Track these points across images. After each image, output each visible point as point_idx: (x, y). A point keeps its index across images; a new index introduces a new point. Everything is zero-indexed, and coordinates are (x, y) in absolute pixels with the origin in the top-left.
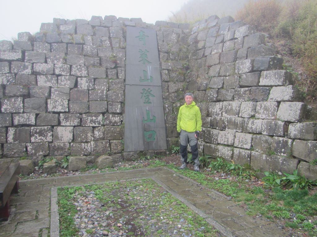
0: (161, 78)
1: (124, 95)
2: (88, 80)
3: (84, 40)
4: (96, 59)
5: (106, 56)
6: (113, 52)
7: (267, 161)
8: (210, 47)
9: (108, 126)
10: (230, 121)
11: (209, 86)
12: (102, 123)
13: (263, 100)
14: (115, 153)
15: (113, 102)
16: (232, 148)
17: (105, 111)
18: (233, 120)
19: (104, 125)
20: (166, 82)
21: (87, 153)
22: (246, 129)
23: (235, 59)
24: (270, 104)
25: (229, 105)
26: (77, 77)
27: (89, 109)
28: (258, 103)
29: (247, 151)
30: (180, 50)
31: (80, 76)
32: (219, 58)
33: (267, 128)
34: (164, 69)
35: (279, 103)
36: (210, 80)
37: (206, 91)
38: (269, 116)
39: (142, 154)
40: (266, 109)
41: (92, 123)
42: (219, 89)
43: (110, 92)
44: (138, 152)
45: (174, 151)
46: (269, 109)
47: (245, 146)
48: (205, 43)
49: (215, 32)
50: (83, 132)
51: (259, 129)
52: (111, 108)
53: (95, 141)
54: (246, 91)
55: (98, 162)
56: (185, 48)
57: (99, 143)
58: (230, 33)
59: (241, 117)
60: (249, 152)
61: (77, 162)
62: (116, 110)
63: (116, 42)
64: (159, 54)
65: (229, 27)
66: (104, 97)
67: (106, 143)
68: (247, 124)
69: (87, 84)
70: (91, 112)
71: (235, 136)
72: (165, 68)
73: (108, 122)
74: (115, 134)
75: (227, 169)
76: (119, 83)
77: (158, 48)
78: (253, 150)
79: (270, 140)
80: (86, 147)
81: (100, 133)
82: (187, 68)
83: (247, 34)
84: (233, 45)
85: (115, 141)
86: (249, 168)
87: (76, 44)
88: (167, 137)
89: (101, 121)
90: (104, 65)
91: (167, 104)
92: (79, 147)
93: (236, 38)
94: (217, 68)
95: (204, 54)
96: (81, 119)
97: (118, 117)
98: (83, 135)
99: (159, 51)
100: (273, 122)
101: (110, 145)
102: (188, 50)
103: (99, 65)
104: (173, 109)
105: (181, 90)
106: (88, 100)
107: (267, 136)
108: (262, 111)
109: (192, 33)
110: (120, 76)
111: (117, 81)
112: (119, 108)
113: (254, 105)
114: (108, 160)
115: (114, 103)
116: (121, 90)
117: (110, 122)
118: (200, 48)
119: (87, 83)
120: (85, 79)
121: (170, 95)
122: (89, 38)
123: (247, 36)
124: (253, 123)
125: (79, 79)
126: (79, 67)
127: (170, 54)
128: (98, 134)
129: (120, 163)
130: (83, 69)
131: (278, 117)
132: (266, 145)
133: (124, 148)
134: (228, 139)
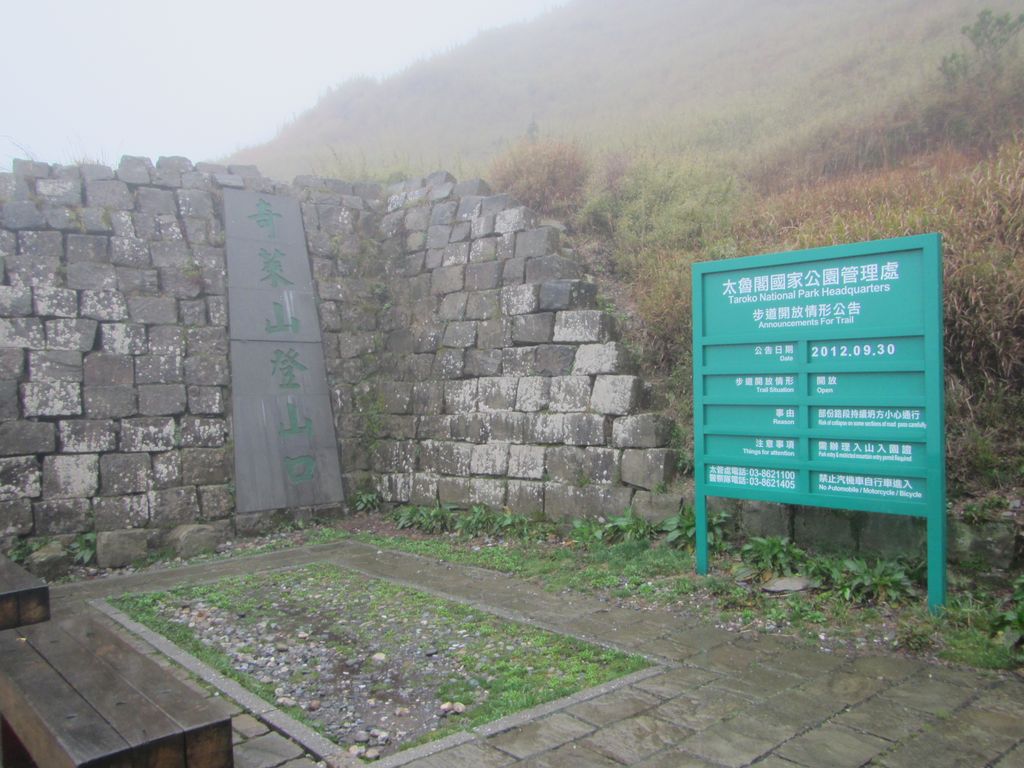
0: (320, 323)
1: (229, 367)
2: (131, 330)
3: (111, 224)
4: (148, 273)
5: (173, 266)
6: (192, 254)
7: (576, 497)
8: (438, 249)
9: (192, 449)
10: (496, 422)
11: (444, 342)
12: (173, 441)
13: (564, 372)
14: (214, 519)
15: (200, 386)
16: (503, 481)
17: (183, 409)
18: (503, 418)
19: (179, 448)
20: (333, 331)
21: (138, 521)
22: (533, 437)
23: (500, 282)
24: (576, 380)
25: (493, 385)
26: (101, 322)
27: (138, 408)
28: (554, 379)
29: (536, 484)
30: (363, 251)
31: (107, 318)
32: (462, 277)
33: (572, 432)
34: (325, 300)
35: (593, 377)
36: (446, 328)
37: (435, 354)
38: (575, 406)
39: (283, 517)
40: (569, 391)
41: (147, 444)
42: (466, 349)
43: (191, 359)
44: (272, 512)
45: (362, 506)
46: (575, 391)
47: (532, 474)
48: (426, 239)
49: (448, 214)
50: (126, 466)
51: (558, 433)
52: (198, 403)
53: (158, 489)
54: (527, 353)
55: (178, 540)
56: (373, 246)
57: (170, 495)
58: (483, 220)
59: (521, 411)
60: (541, 484)
61: (123, 543)
62: (211, 406)
63: (197, 230)
64: (311, 263)
65: (481, 206)
66: (177, 372)
67: (189, 493)
68: (534, 425)
69: (128, 341)
70: (145, 413)
71: (509, 453)
72: (327, 296)
73: (190, 438)
74: (211, 470)
75: (496, 527)
76: (212, 336)
77: (308, 247)
78: (549, 480)
79: (581, 454)
80: (136, 506)
81: (170, 467)
82: (383, 298)
83: (522, 227)
84: (492, 250)
85: (211, 487)
86: (542, 518)
87: (90, 233)
88: (343, 470)
89: (171, 437)
90: (171, 288)
91: (338, 388)
92: (116, 507)
93: (499, 235)
94: (460, 301)
95: (424, 265)
96: (117, 433)
97: (218, 426)
98: (125, 476)
99: (310, 253)
100: (585, 418)
101: (199, 496)
102: (381, 251)
103: (155, 289)
104: (354, 399)
105: (370, 351)
106: (132, 382)
107: (574, 448)
108: (561, 396)
109: (390, 209)
110: (214, 317)
111: (209, 330)
112: (217, 401)
113: (544, 383)
114: (203, 533)
115: (204, 390)
116: (220, 354)
117: (197, 438)
118: (414, 248)
119: (129, 337)
120: (121, 327)
121: (345, 365)
122: (125, 217)
123: (522, 231)
124: (545, 422)
125: (106, 328)
126: (102, 295)
127: (340, 262)
128: (165, 471)
129: (229, 543)
130: (114, 300)
131: (592, 407)
132: (573, 466)
133: (235, 503)
134: (494, 461)
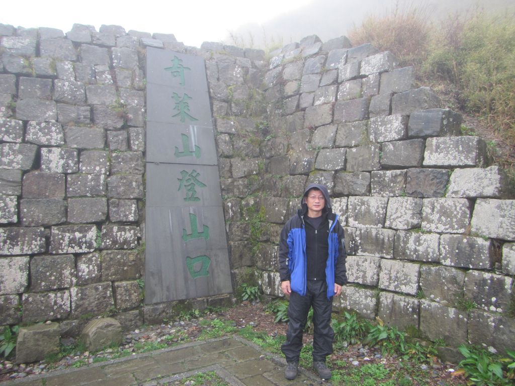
0: (217, 150)
1: (144, 183)
2: (65, 153)
3: (56, 70)
4: (82, 108)
5: (103, 104)
6: (119, 96)
7: (458, 322)
8: (310, 93)
9: (109, 252)
10: (366, 237)
11: (317, 166)
12: (95, 245)
13: (436, 194)
14: (126, 310)
15: (119, 199)
16: (374, 292)
17: (104, 218)
18: (374, 233)
19: (100, 250)
20: (227, 157)
21: (61, 313)
22: (404, 253)
23: (366, 115)
24: (453, 202)
25: (363, 203)
26: (40, 146)
27: (67, 217)
28: (426, 201)
29: (411, 300)
30: (251, 97)
31: (46, 143)
32: (331, 112)
33: (451, 252)
34: (222, 133)
35: (472, 201)
36: (317, 155)
37: (308, 175)
38: (452, 227)
39: (183, 307)
40: (444, 212)
41: (73, 247)
42: (336, 171)
43: (114, 177)
44: (174, 303)
45: (247, 296)
46: (452, 213)
47: (404, 289)
48: (300, 85)
49: (318, 65)
50: (52, 266)
51: (433, 253)
52: (117, 212)
53: (79, 285)
54: (396, 176)
55: (87, 335)
56: (258, 93)
57: (90, 291)
58: (349, 66)
59: (390, 228)
60: (416, 301)
61: (38, 340)
62: (128, 215)
63: (125, 77)
64: (212, 105)
65: (347, 56)
66: (101, 188)
67: (105, 288)
68: (406, 243)
69: (62, 162)
70: (72, 221)
71: (380, 267)
72: (223, 130)
73: (109, 242)
74: (125, 268)
75: (370, 337)
76: (131, 159)
77: (209, 92)
78: (423, 297)
79: (460, 275)
80: (59, 301)
81: (91, 267)
82: (266, 132)
83: (386, 68)
84: (359, 89)
85: (124, 283)
86: (417, 334)
87: (39, 76)
88: (232, 267)
89: (93, 241)
90: (101, 121)
91: (230, 202)
92: (42, 302)
93: (365, 76)
94: (330, 131)
95: (298, 106)
96: (48, 239)
97: (132, 232)
98: (51, 275)
99: (211, 98)
100: (465, 241)
101: (114, 291)
102: (264, 98)
103: (88, 121)
104: (241, 210)
105: (255, 173)
106: (64, 195)
107: (453, 270)
108: (435, 217)
109: (271, 67)
110: (134, 145)
111: (129, 154)
112: (133, 211)
113: (416, 204)
114: (110, 329)
115: (122, 202)
116: (137, 174)
117: (115, 242)
118: (290, 94)
119: (63, 159)
120: (57, 151)
121: (235, 183)
122: (68, 66)
123: (386, 71)
124: (418, 240)
125: (44, 151)
126: (43, 125)
127: (233, 105)
128: (87, 270)
129: (137, 331)
130: (53, 129)
131: (473, 230)
132: (454, 288)
133: (144, 296)
134: (365, 272)
